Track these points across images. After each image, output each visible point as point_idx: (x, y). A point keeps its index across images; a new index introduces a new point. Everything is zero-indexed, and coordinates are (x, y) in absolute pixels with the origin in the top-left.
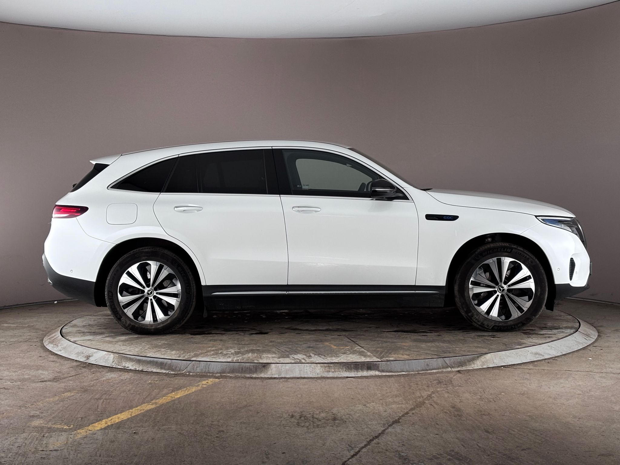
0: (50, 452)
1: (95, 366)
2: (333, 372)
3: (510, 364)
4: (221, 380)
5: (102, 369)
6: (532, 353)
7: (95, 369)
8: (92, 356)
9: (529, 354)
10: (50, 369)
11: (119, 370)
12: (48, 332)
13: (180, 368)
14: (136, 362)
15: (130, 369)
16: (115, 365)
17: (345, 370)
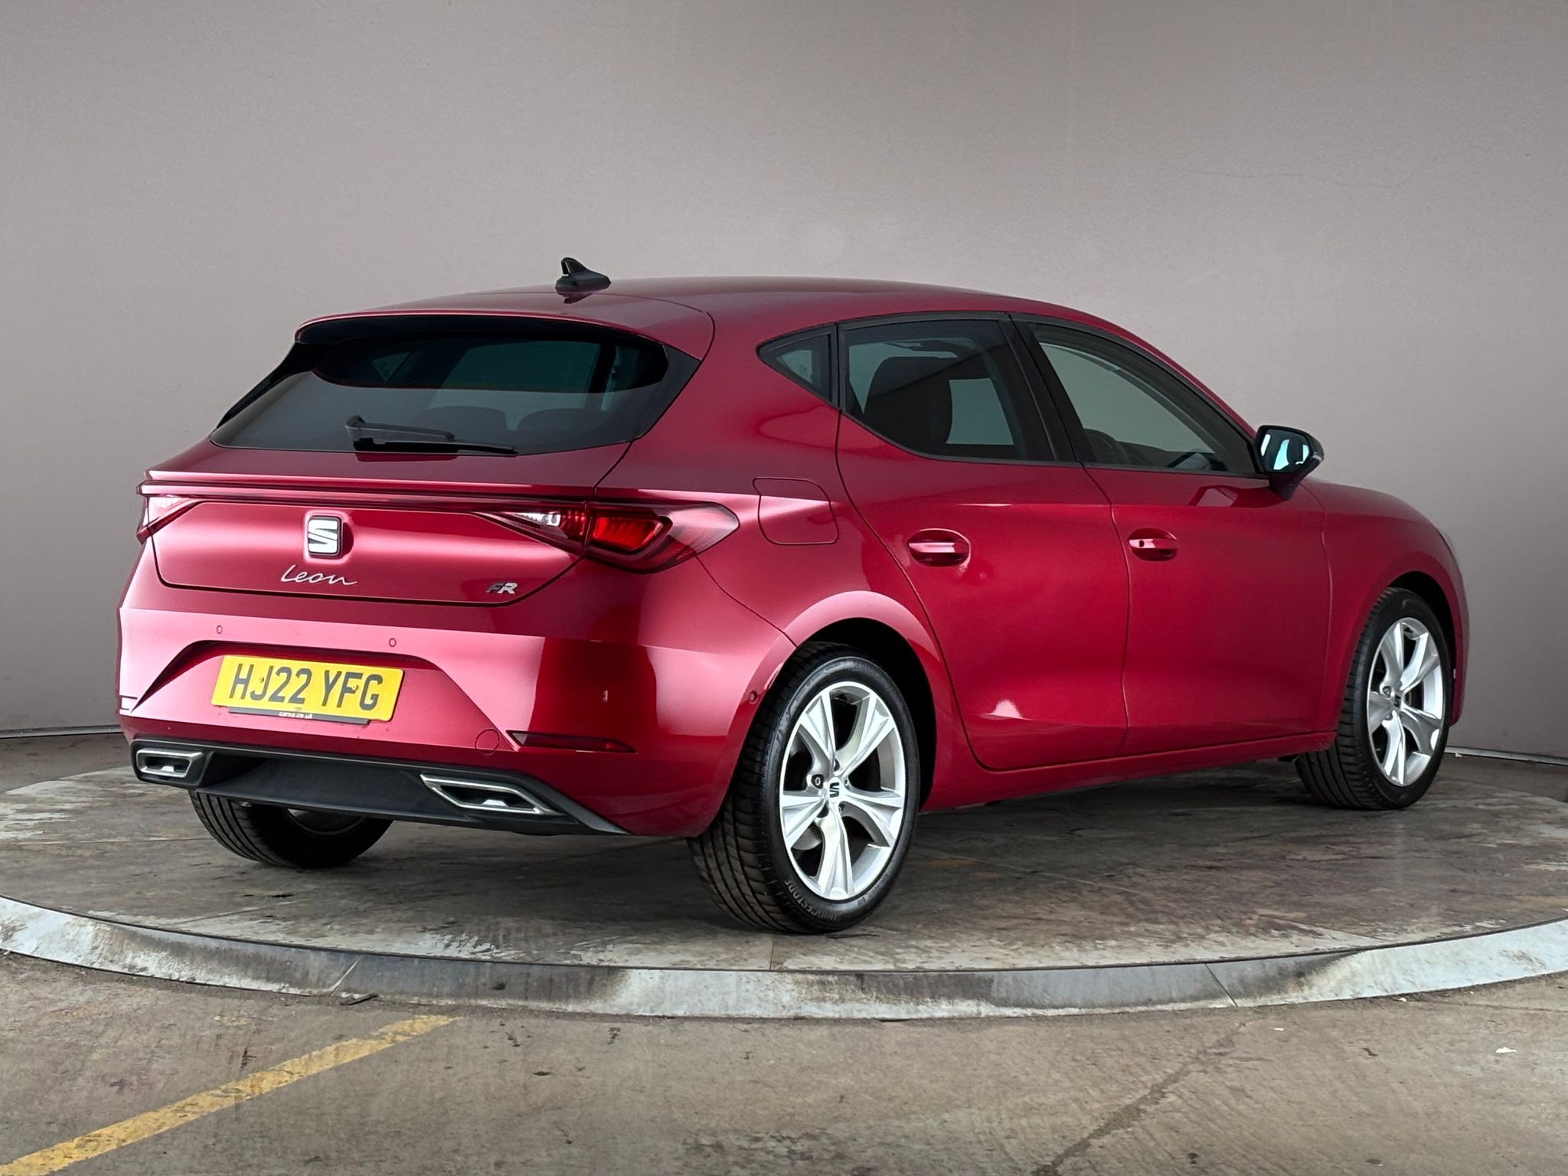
1: (33, 961)
2: (835, 1002)
3: (1433, 989)
4: (457, 1018)
5: (53, 974)
6: (1505, 954)
7: (31, 973)
8: (23, 927)
9: (1495, 957)
11: (114, 977)
13: (319, 973)
14: (170, 955)
15: (152, 977)
16: (100, 961)
17: (877, 998)
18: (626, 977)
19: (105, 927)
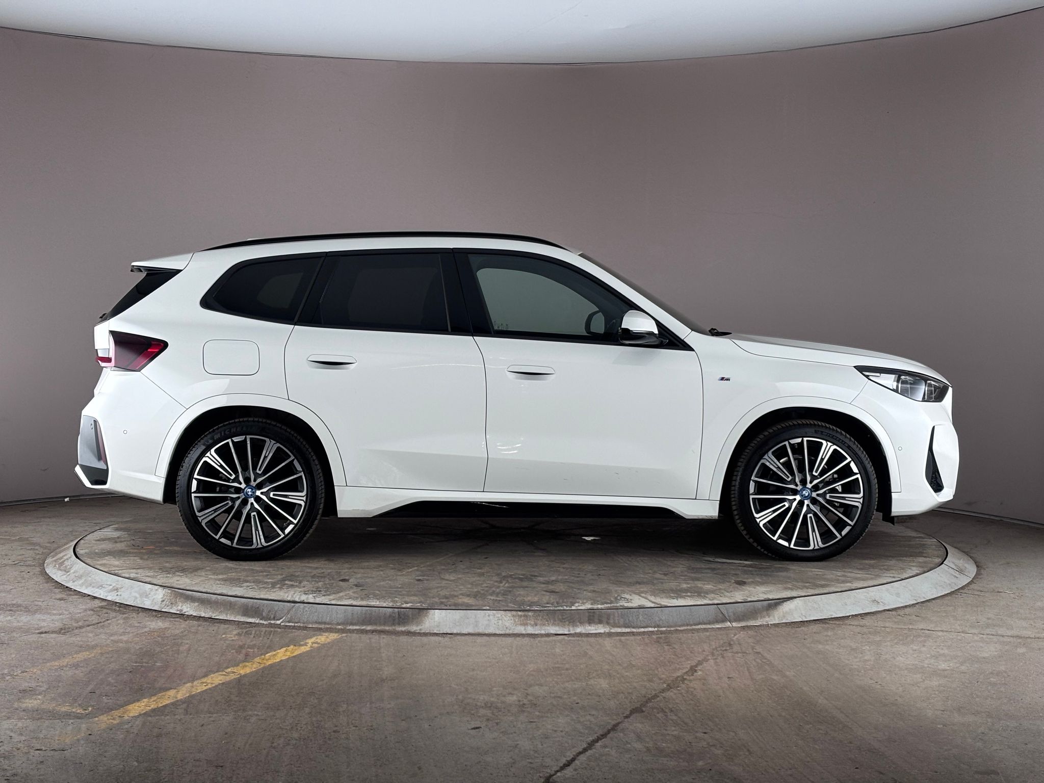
0: (51, 752)
1: (132, 608)
2: (532, 626)
3: (830, 617)
4: (343, 635)
5: (142, 614)
6: (866, 599)
7: (130, 614)
10: (55, 612)
11: (174, 616)
12: (52, 550)
13: (275, 614)
14: (201, 604)
15: (191, 615)
16: (165, 607)
17: (553, 623)
18: (428, 614)
19: (167, 590)
